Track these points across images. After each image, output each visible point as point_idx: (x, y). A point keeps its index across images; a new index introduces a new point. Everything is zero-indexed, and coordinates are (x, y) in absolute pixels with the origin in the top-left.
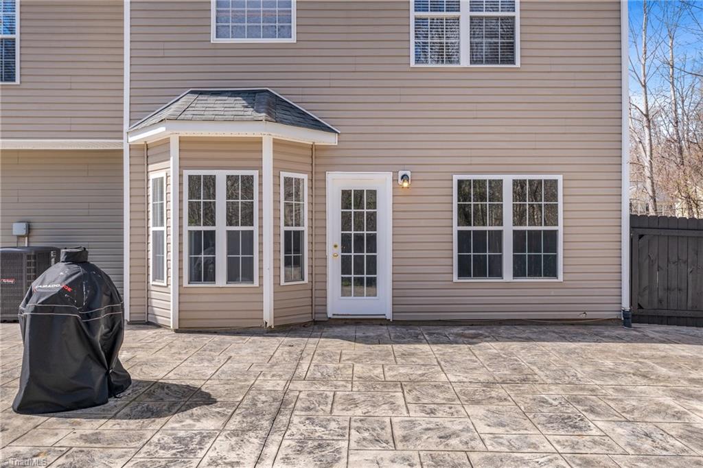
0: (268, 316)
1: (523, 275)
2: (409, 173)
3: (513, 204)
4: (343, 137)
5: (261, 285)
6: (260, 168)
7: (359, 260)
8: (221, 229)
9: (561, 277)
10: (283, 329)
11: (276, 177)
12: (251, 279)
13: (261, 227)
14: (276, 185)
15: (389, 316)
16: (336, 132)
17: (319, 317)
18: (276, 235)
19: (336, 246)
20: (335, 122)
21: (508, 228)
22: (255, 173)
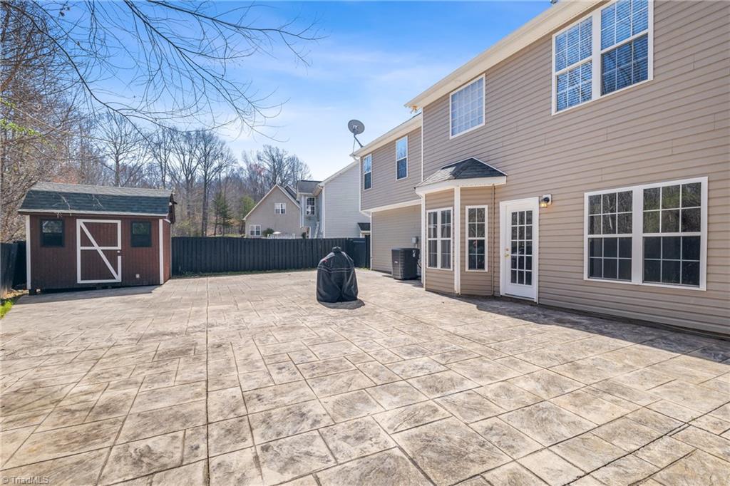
0: (457, 288)
1: (657, 279)
2: (549, 196)
3: (644, 213)
4: (510, 178)
5: (454, 270)
6: (453, 206)
7: (521, 259)
8: (439, 239)
9: (703, 286)
10: (466, 296)
11: (462, 209)
12: (449, 267)
13: (454, 238)
14: (463, 214)
15: (536, 300)
16: (504, 175)
17: (496, 294)
18: (463, 242)
19: (507, 250)
20: (505, 169)
21: (638, 235)
22: (451, 208)
